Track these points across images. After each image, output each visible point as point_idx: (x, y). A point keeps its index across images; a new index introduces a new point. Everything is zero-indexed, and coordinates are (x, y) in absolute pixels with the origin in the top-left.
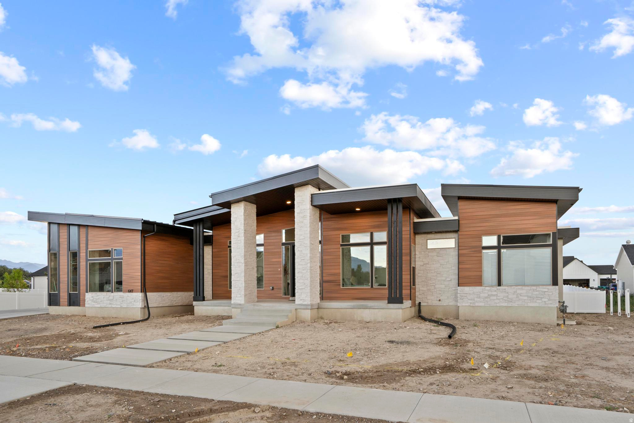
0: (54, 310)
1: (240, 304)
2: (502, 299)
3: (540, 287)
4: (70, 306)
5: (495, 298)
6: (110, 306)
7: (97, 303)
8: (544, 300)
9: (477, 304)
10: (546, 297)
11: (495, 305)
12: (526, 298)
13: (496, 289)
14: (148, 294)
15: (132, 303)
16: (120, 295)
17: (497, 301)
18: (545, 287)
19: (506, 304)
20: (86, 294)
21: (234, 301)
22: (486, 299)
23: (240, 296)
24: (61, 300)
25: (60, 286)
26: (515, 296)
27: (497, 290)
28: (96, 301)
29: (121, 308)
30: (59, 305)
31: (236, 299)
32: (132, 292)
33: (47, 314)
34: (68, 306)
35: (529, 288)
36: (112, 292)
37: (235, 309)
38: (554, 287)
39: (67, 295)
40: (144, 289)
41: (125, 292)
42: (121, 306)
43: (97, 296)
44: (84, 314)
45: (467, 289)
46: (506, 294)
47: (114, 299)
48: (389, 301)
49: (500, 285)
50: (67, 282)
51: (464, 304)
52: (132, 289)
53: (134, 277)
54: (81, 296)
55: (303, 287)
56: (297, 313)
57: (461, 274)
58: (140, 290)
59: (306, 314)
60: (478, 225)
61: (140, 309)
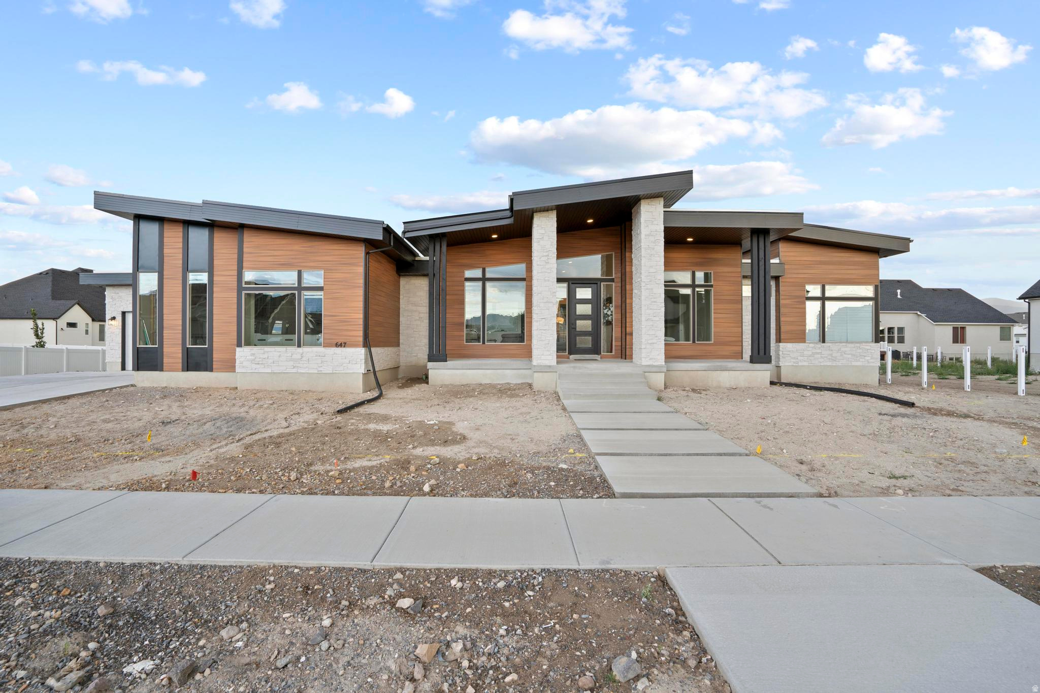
0: (147, 379)
1: (550, 366)
2: (826, 357)
3: (863, 344)
4: (188, 370)
5: (819, 356)
6: (294, 370)
7: (263, 366)
8: (867, 358)
9: (800, 364)
10: (869, 356)
11: (819, 364)
12: (850, 356)
14: (373, 349)
15: (344, 365)
16: (316, 352)
17: (821, 360)
18: (868, 344)
19: (829, 364)
20: (238, 349)
21: (539, 361)
22: (811, 358)
23: (548, 353)
24: (165, 360)
25: (165, 335)
26: (839, 354)
27: (821, 347)
28: (261, 362)
29: (321, 374)
30: (162, 370)
31: (541, 359)
32: (344, 347)
33: (132, 385)
34: (183, 371)
35: (853, 345)
36: (299, 346)
37: (540, 374)
38: (876, 344)
39: (181, 351)
40: (367, 343)
41: (327, 345)
42: (318, 371)
43: (264, 354)
44: (236, 386)
45: (789, 346)
46: (830, 352)
47: (304, 359)
48: (752, 361)
49: (824, 341)
50: (181, 328)
51: (787, 364)
52: (345, 341)
53: (349, 322)
54: (214, 352)
55: (654, 341)
56: (645, 378)
57: (783, 329)
58: (362, 343)
59: (659, 380)
60: (801, 271)
61: (361, 375)
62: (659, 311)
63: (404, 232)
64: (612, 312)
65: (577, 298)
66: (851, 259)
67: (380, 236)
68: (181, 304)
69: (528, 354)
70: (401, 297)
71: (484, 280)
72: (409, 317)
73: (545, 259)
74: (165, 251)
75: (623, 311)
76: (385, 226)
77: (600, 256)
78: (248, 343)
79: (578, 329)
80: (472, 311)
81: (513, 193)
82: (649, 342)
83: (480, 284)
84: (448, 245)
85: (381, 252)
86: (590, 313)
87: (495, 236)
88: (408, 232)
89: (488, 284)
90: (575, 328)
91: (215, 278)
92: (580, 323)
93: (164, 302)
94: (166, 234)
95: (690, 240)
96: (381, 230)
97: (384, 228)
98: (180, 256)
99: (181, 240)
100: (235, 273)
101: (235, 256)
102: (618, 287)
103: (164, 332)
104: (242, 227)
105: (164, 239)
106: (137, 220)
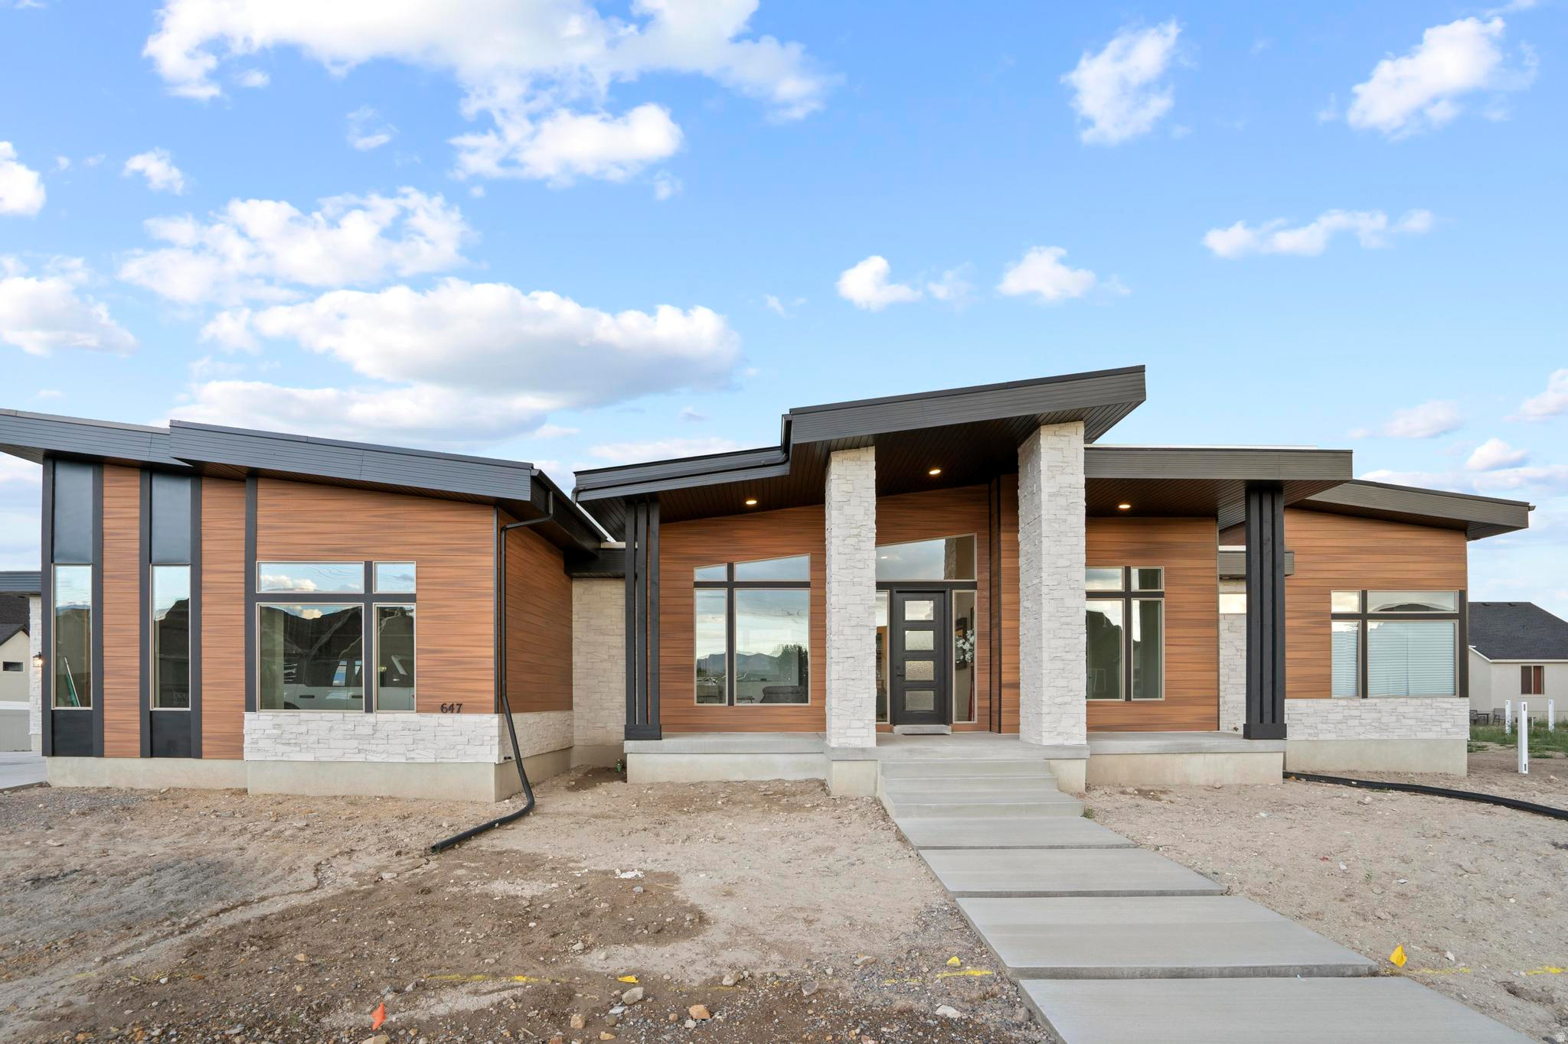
0: (72, 772)
1: (863, 750)
2: (1370, 725)
3: (1439, 699)
4: (152, 756)
5: (1356, 722)
6: (360, 758)
7: (298, 749)
8: (1444, 725)
9: (1321, 737)
10: (1449, 720)
11: (1357, 737)
12: (1412, 722)
13: (1358, 704)
14: (513, 716)
15: (459, 747)
16: (403, 722)
17: (1361, 730)
18: (1446, 700)
19: (1375, 736)
20: (248, 715)
21: (842, 740)
22: (1340, 726)
23: (861, 724)
24: (108, 736)
25: (105, 686)
26: (1394, 719)
27: (1361, 705)
28: (293, 741)
29: (410, 764)
30: (100, 755)
31: (848, 735)
32: (458, 712)
33: (41, 785)
34: (143, 756)
35: (1418, 701)
36: (369, 710)
37: (845, 765)
38: (1462, 699)
39: (138, 718)
40: (504, 704)
41: (425, 709)
42: (407, 760)
43: (299, 724)
44: (242, 787)
45: (1301, 704)
46: (1376, 715)
47: (378, 735)
48: (1248, 734)
49: (1365, 695)
50: (138, 673)
51: (1297, 737)
52: (460, 701)
53: (466, 663)
54: (204, 721)
55: (1067, 699)
56: (1049, 769)
57: (1289, 672)
58: (493, 705)
59: (1075, 773)
60: (1324, 566)
61: (493, 768)
62: (1076, 641)
63: (577, 492)
64: (972, 645)
65: (907, 619)
66: (1416, 543)
67: (525, 495)
68: (138, 627)
69: (818, 723)
70: (575, 617)
71: (731, 585)
72: (589, 656)
73: (853, 541)
74: (107, 524)
75: (995, 643)
76: (536, 474)
77: (944, 541)
78: (269, 704)
79: (908, 678)
80: (709, 641)
81: (791, 410)
82: (1058, 700)
83: (723, 592)
84: (663, 520)
85: (530, 526)
86: (930, 646)
87: (751, 502)
88: (585, 490)
89: (738, 593)
90: (904, 676)
91: (205, 578)
92: (910, 665)
93: (106, 622)
94: (107, 491)
95: (1124, 507)
96: (528, 483)
97: (533, 478)
98: (136, 534)
99: (137, 502)
100: (241, 567)
101: (242, 534)
102: (984, 598)
103: (105, 681)
104: (254, 475)
105: (105, 500)
106: (50, 464)
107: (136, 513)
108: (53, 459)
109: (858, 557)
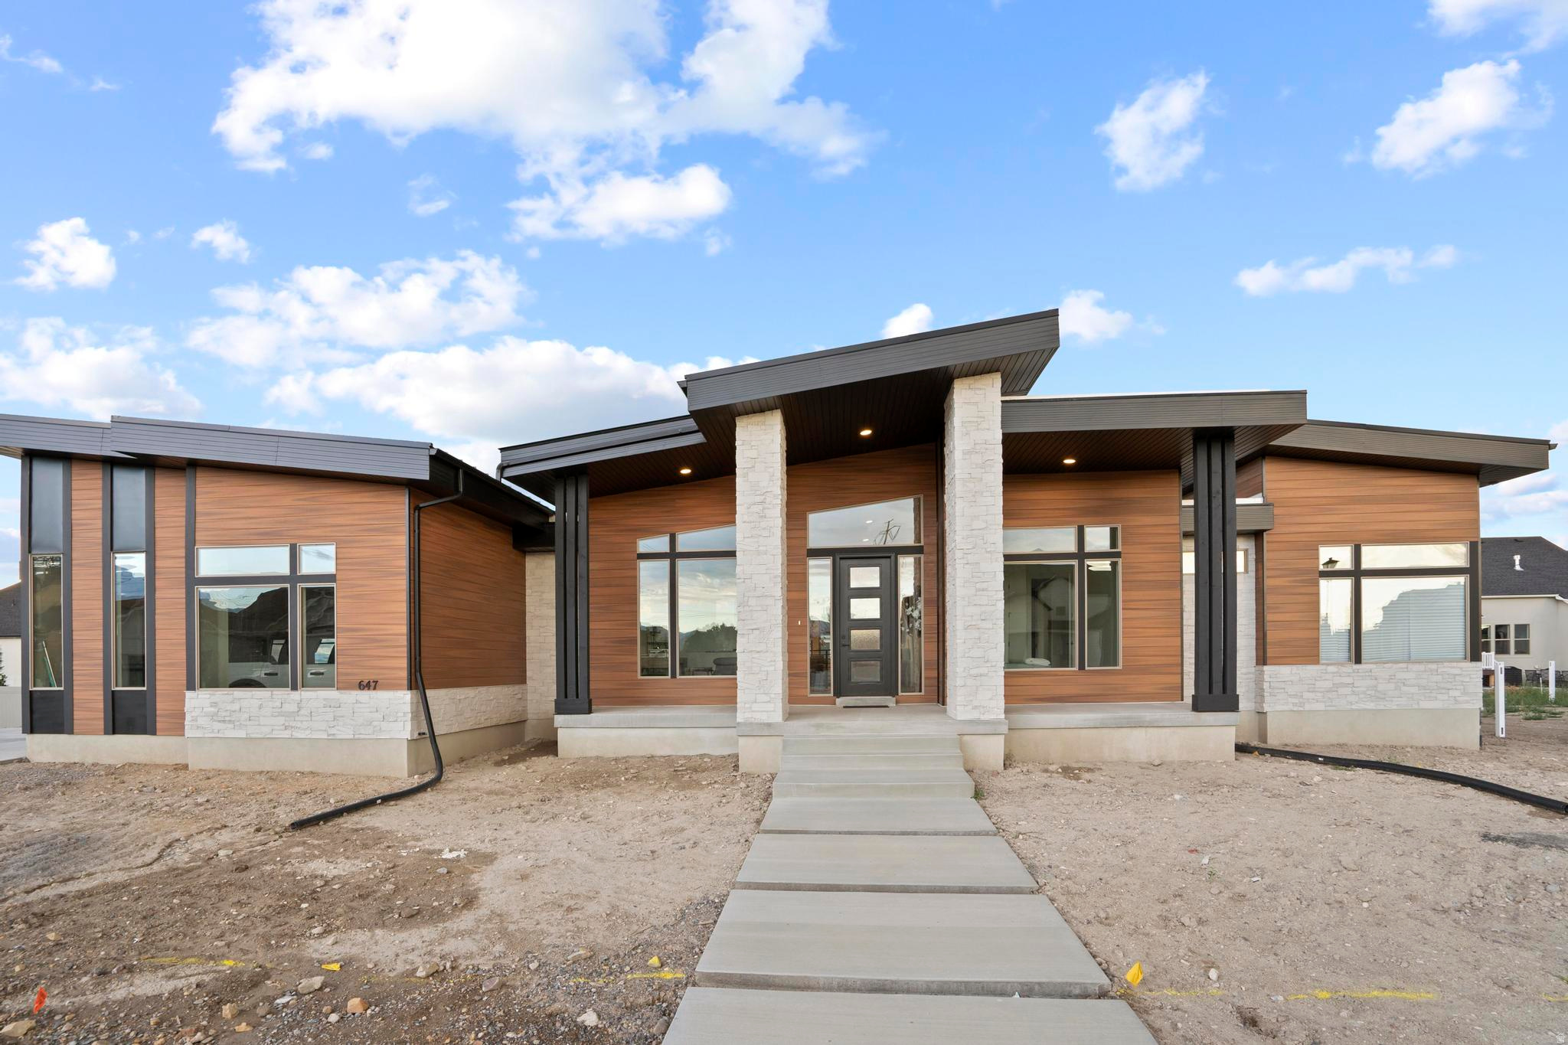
0: (46, 748)
1: (769, 725)
2: (1364, 693)
3: (1445, 664)
4: (114, 733)
5: (1348, 690)
6: (286, 734)
7: (231, 726)
8: (1452, 693)
9: (1307, 707)
10: (1458, 687)
11: (1349, 707)
12: (1415, 690)
13: (1350, 671)
14: (429, 693)
15: (375, 723)
16: (325, 699)
17: (1353, 698)
19: (1371, 706)
20: (189, 694)
21: (748, 715)
22: (1330, 695)
23: (766, 698)
24: (77, 714)
25: (75, 668)
26: (1392, 686)
27: (1354, 672)
28: (227, 719)
29: (332, 740)
30: (71, 732)
31: (753, 709)
32: (375, 689)
33: (20, 760)
34: (106, 733)
35: (1421, 667)
36: (294, 688)
37: (751, 740)
38: (1474, 664)
39: (102, 698)
40: (418, 680)
41: (345, 686)
42: (328, 735)
43: (233, 702)
44: (184, 762)
45: (1285, 671)
46: (1374, 682)
47: (302, 712)
48: (1198, 706)
49: (1358, 660)
50: (101, 655)
51: (1279, 708)
52: (375, 677)
53: (381, 641)
54: (158, 699)
55: (984, 670)
56: (962, 746)
57: (1271, 636)
58: (405, 682)
59: (991, 750)
60: (1308, 519)
61: (405, 744)
62: (993, 608)
63: (500, 468)
64: (920, 612)
65: (852, 586)
67: (424, 475)
68: (101, 612)
69: (729, 699)
70: (528, 592)
71: (673, 556)
72: (542, 630)
73: (756, 508)
74: (75, 515)
75: (941, 610)
76: (433, 452)
78: (211, 680)
79: (853, 647)
80: (652, 613)
81: (686, 377)
82: (974, 672)
83: (665, 564)
84: (593, 494)
85: (452, 502)
86: (876, 615)
87: (686, 471)
88: (509, 466)
89: (681, 564)
90: (849, 646)
91: (158, 563)
92: (856, 634)
93: (74, 607)
94: (75, 485)
95: (1069, 461)
96: (428, 458)
97: (431, 457)
98: (99, 523)
99: (100, 494)
100: (182, 552)
101: (182, 521)
102: (932, 562)
103: (74, 662)
104: (192, 466)
105: (74, 493)
106: (27, 461)
107: (99, 504)
108: (31, 456)
109: (763, 524)
